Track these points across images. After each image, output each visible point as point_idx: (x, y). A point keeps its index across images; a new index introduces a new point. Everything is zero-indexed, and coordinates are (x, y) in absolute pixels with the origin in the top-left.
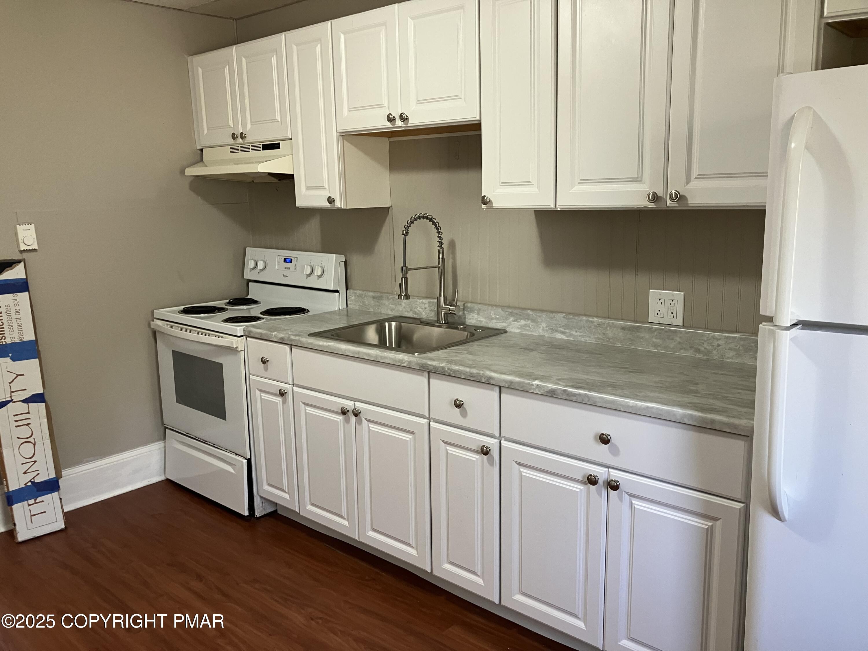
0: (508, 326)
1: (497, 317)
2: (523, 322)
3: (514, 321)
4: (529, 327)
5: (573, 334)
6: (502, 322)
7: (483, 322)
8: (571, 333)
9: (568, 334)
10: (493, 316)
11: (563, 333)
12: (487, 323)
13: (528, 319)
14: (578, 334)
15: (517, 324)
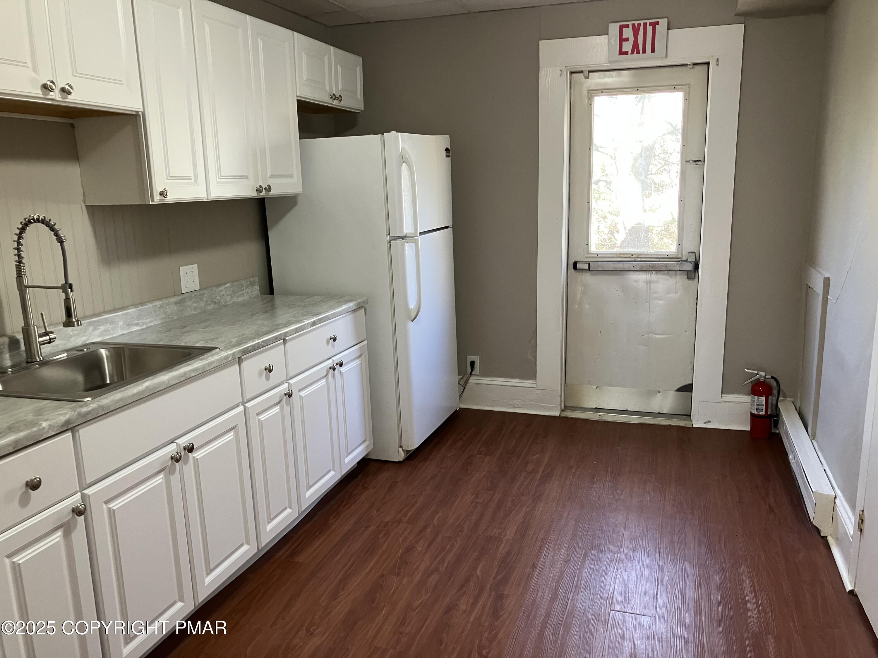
0: (89, 338)
1: (76, 332)
2: (102, 328)
3: (94, 330)
4: (109, 331)
5: (144, 322)
6: (82, 336)
7: (60, 345)
8: (143, 321)
9: (141, 324)
10: (71, 334)
11: (137, 324)
12: (65, 344)
13: (107, 323)
14: (149, 320)
15: (97, 332)
